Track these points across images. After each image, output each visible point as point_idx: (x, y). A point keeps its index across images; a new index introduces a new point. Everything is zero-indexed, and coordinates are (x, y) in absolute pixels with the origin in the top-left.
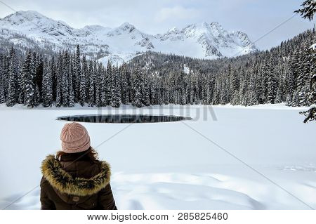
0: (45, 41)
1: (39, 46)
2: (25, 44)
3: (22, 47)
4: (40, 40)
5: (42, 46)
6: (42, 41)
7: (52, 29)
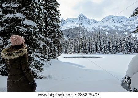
0: (115, 26)
1: (113, 29)
2: (107, 29)
3: (105, 31)
4: (113, 26)
5: (114, 29)
6: (114, 27)
7: (118, 21)
